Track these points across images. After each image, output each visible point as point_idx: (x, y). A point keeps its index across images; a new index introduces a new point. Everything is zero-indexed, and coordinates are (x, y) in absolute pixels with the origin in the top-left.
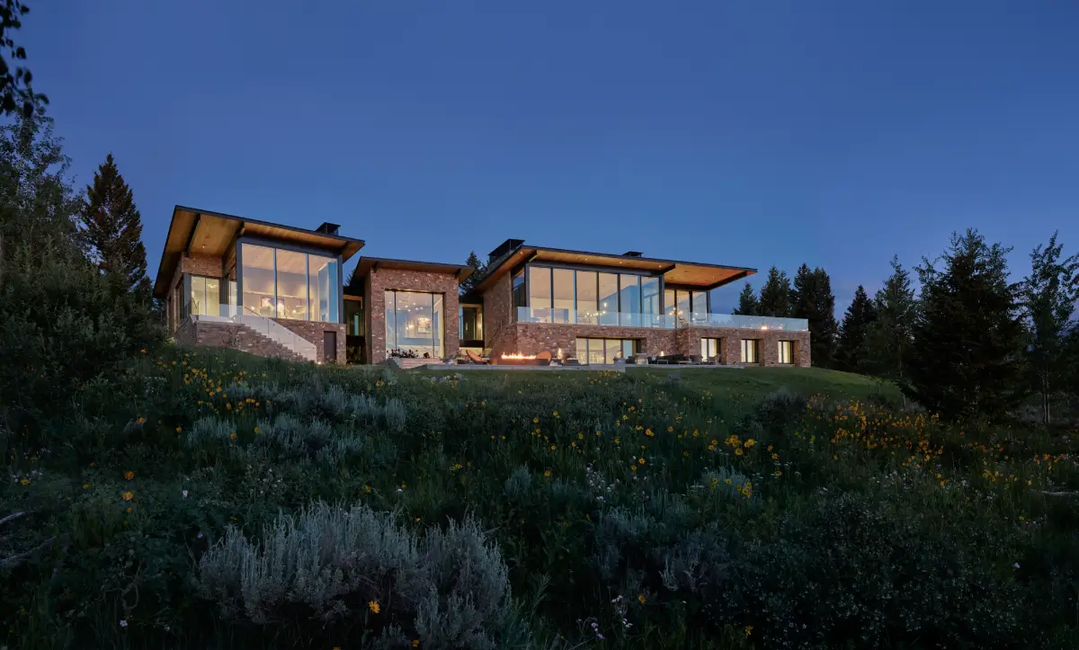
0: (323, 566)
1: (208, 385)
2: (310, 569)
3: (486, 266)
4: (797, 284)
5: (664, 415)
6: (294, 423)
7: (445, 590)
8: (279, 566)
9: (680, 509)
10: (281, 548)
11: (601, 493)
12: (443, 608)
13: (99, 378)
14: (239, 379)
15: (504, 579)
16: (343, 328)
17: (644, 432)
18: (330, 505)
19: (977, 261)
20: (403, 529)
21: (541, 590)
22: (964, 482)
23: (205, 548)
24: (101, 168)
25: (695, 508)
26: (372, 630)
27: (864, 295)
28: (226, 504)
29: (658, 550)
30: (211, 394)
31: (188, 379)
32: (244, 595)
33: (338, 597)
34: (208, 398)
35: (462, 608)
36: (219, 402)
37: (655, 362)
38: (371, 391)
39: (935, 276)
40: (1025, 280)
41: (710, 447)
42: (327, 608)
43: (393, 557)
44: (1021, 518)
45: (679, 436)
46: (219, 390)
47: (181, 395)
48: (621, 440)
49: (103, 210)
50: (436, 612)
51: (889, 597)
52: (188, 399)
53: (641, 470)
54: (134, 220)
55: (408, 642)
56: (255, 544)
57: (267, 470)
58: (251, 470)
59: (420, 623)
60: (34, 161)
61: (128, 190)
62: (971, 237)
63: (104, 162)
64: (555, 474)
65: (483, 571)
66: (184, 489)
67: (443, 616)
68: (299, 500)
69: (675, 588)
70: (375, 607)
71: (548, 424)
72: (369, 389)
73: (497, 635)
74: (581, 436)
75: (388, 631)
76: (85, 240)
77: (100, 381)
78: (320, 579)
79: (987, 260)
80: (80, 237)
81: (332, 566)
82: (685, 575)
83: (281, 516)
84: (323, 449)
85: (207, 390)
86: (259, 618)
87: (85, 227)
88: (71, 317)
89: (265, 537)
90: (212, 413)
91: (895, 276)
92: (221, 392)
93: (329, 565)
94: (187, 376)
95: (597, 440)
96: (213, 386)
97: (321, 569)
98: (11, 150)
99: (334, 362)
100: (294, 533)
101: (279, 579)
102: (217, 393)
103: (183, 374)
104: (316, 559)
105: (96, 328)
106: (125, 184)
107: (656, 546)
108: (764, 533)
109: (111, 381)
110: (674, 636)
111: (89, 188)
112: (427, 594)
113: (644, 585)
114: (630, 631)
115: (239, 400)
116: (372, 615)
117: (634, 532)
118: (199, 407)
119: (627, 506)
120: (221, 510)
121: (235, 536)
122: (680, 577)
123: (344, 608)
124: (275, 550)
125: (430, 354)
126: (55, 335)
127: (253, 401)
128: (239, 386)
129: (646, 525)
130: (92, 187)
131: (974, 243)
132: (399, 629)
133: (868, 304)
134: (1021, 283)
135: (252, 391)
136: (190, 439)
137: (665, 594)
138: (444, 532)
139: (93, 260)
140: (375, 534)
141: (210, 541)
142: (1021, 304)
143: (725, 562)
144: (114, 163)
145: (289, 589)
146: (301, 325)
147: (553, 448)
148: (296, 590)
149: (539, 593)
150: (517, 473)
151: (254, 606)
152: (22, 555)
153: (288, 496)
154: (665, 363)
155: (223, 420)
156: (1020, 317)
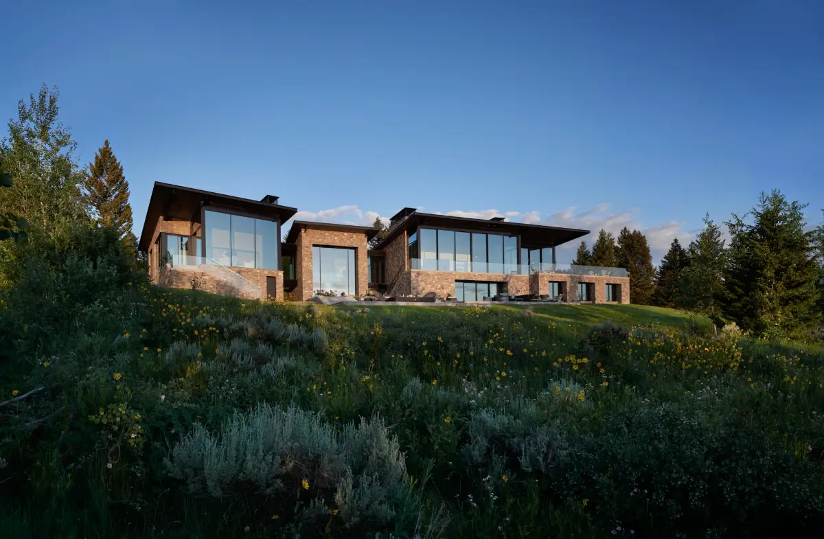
0: (266, 453)
1: (181, 317)
2: (256, 455)
3: (388, 227)
4: (620, 242)
5: (520, 340)
6: (245, 345)
7: (357, 471)
8: (234, 453)
9: (532, 409)
10: (234, 439)
11: (473, 397)
12: (356, 485)
13: (96, 303)
14: (203, 312)
15: (402, 463)
16: (281, 274)
17: (506, 352)
18: (271, 406)
19: (780, 214)
20: (327, 425)
21: (428, 470)
22: (769, 385)
23: (178, 440)
24: (100, 150)
25: (543, 409)
26: (302, 503)
27: (679, 246)
28: (193, 406)
29: (515, 440)
30: (183, 323)
31: (165, 312)
32: (207, 476)
33: (277, 477)
34: (181, 327)
35: (370, 485)
36: (189, 330)
37: (513, 300)
38: (303, 321)
39: (744, 228)
40: (818, 229)
41: (555, 364)
42: (268, 486)
43: (319, 446)
44: (814, 412)
45: (532, 356)
46: (189, 320)
47: (160, 324)
48: (488, 358)
49: (100, 180)
50: (351, 488)
51: (710, 471)
52: (166, 327)
53: (503, 381)
54: (123, 188)
55: (330, 512)
56: (216, 437)
57: (225, 381)
58: (213, 380)
59: (338, 497)
60: (51, 145)
61: (120, 166)
62: (776, 196)
63: (102, 146)
64: (439, 384)
65: (385, 457)
66: (162, 394)
67: (356, 491)
68: (249, 403)
69: (530, 470)
70: (306, 485)
71: (434, 347)
72: (301, 320)
73: (397, 506)
74: (458, 356)
75: (314, 503)
76: (87, 202)
77: (97, 305)
78: (263, 463)
79: (788, 213)
80: (84, 200)
81: (273, 453)
82: (538, 459)
83: (235, 414)
84: (267, 365)
85: (180, 321)
86: (217, 493)
87: (88, 193)
88: (76, 259)
89: (222, 431)
90: (184, 338)
91: (708, 229)
92: (190, 323)
93: (270, 453)
94: (164, 310)
95: (470, 358)
96: (184, 317)
97: (265, 455)
98: (34, 137)
99: (274, 300)
100: (245, 428)
101: (233, 463)
102: (187, 323)
103: (162, 308)
104: (261, 448)
105: (95, 267)
106: (117, 162)
107: (514, 437)
108: (596, 427)
109: (105, 306)
110: (529, 506)
111: (91, 164)
112: (344, 474)
113: (506, 467)
114: (496, 502)
115: (203, 328)
116: (303, 490)
117: (497, 427)
118: (174, 333)
119: (492, 407)
120: (190, 410)
121: (200, 431)
122: (533, 462)
123: (282, 485)
124: (230, 441)
125: (346, 294)
126: (64, 272)
127: (214, 329)
128: (203, 317)
129: (507, 422)
130: (94, 164)
131: (778, 201)
132: (323, 501)
133: (682, 253)
134: (815, 231)
135: (214, 322)
136: (167, 358)
137: (523, 475)
138: (357, 427)
139: (93, 216)
140: (305, 429)
141: (181, 434)
142: (815, 248)
143: (566, 449)
144: (110, 146)
145: (240, 471)
146: (250, 272)
147: (439, 364)
148: (245, 471)
149: (427, 474)
150: (411, 383)
151: (213, 484)
152: (41, 420)
153: (240, 399)
154: (521, 301)
155: (191, 343)
156: (814, 258)
